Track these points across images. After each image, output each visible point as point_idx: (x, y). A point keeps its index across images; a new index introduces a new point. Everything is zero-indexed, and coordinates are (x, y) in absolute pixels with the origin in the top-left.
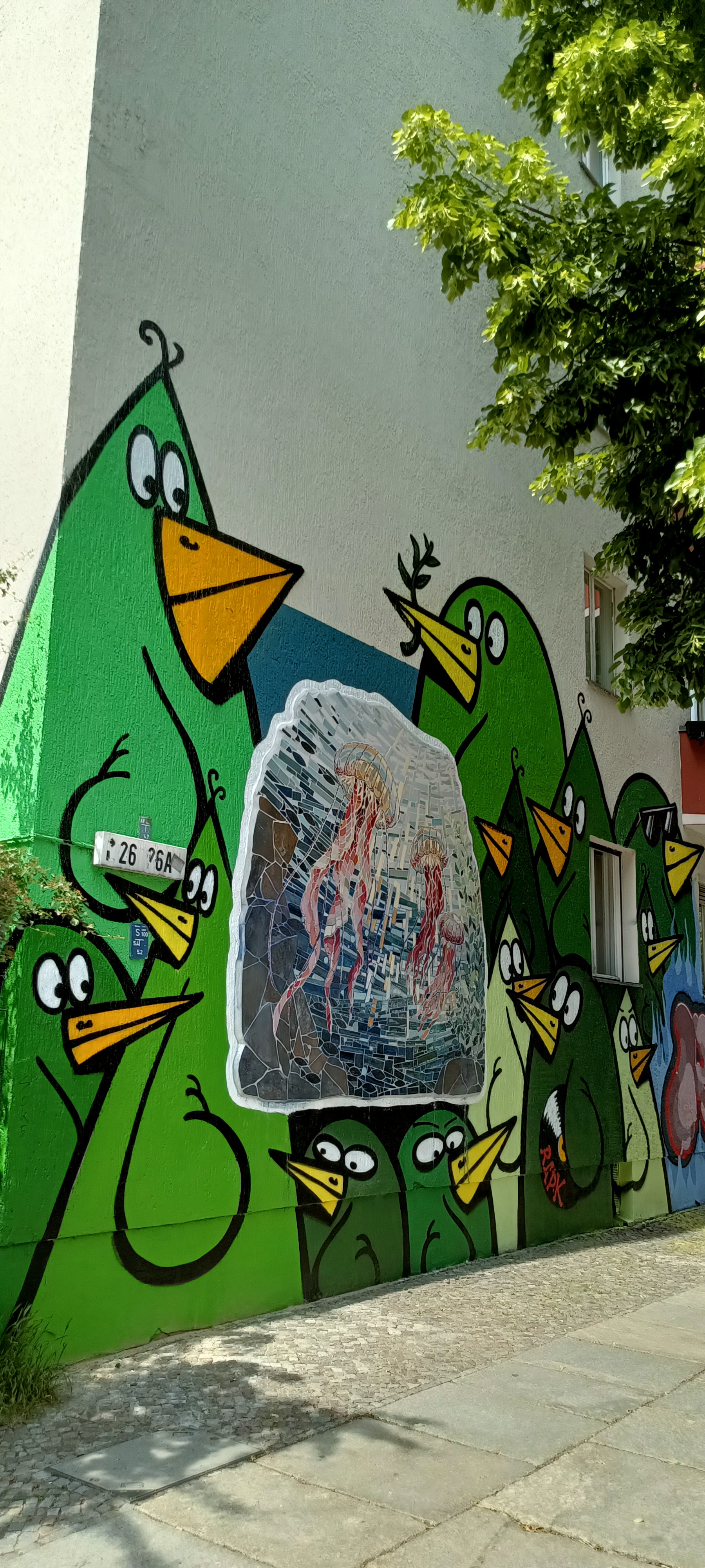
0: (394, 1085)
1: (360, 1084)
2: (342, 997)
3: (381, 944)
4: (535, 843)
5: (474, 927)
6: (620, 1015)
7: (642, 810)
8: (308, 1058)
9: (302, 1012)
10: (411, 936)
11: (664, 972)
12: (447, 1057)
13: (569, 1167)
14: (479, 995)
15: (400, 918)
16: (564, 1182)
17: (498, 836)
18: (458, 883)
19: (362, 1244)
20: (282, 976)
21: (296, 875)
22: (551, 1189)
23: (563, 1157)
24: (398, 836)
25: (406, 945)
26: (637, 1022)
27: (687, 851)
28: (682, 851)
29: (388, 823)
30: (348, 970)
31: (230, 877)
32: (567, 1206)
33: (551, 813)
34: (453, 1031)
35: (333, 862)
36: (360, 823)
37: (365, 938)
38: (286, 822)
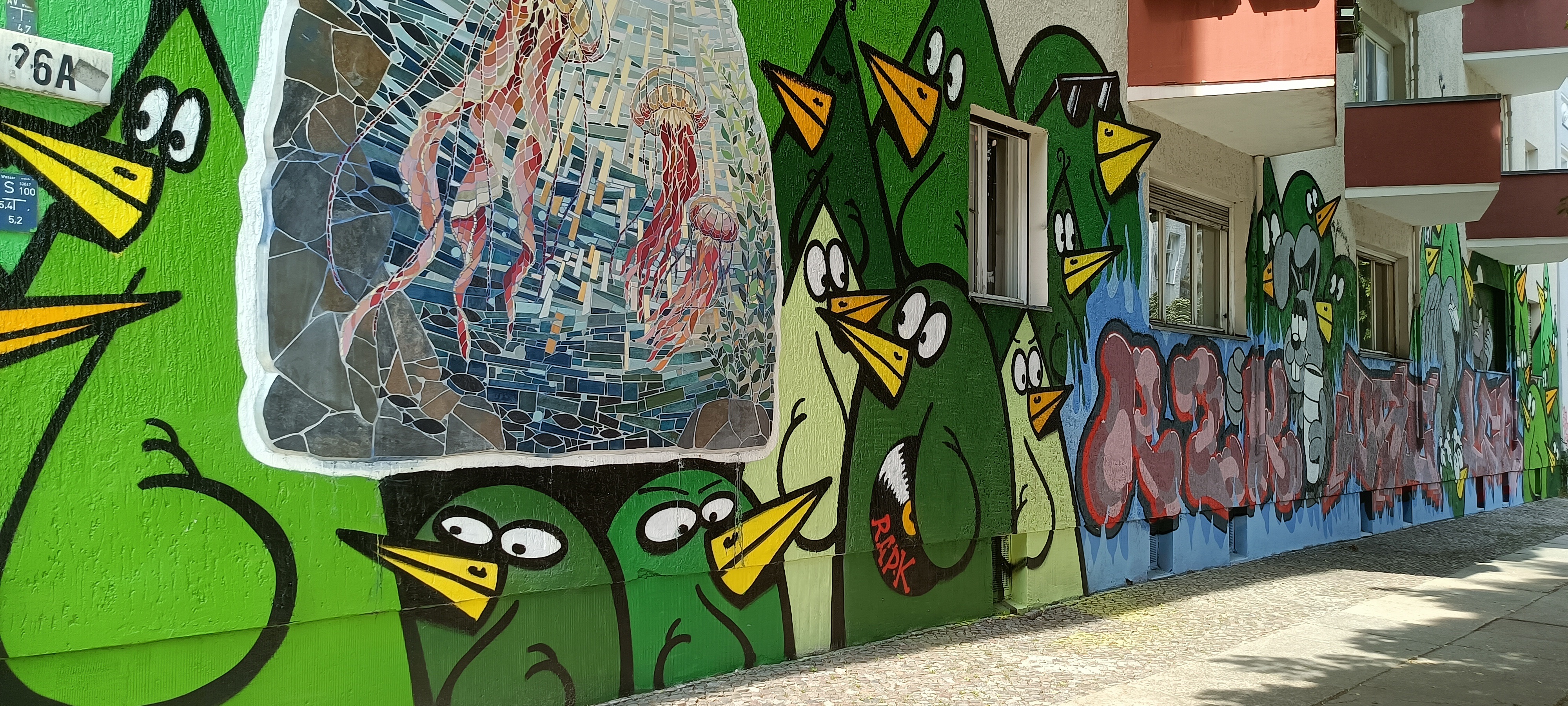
0: (598, 435)
1: (529, 434)
2: (490, 308)
3: (572, 235)
4: (873, 108)
5: (758, 219)
6: (1014, 346)
7: (1060, 77)
8: (419, 397)
9: (405, 329)
10: (635, 226)
11: (1089, 293)
12: (701, 398)
13: (921, 542)
14: (765, 312)
15: (611, 198)
16: (913, 561)
17: (807, 94)
18: (726, 154)
19: (538, 657)
20: (358, 272)
21: (388, 119)
22: (889, 571)
23: (909, 528)
24: (607, 75)
25: (623, 238)
26: (1042, 356)
27: (1132, 137)
28: (1123, 137)
29: (586, 53)
30: (504, 268)
31: (239, 113)
32: (916, 592)
33: (904, 67)
34: (714, 361)
35: (468, 104)
36: (526, 49)
37: (537, 222)
38: (362, 32)
